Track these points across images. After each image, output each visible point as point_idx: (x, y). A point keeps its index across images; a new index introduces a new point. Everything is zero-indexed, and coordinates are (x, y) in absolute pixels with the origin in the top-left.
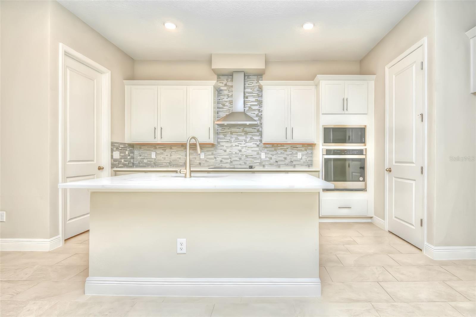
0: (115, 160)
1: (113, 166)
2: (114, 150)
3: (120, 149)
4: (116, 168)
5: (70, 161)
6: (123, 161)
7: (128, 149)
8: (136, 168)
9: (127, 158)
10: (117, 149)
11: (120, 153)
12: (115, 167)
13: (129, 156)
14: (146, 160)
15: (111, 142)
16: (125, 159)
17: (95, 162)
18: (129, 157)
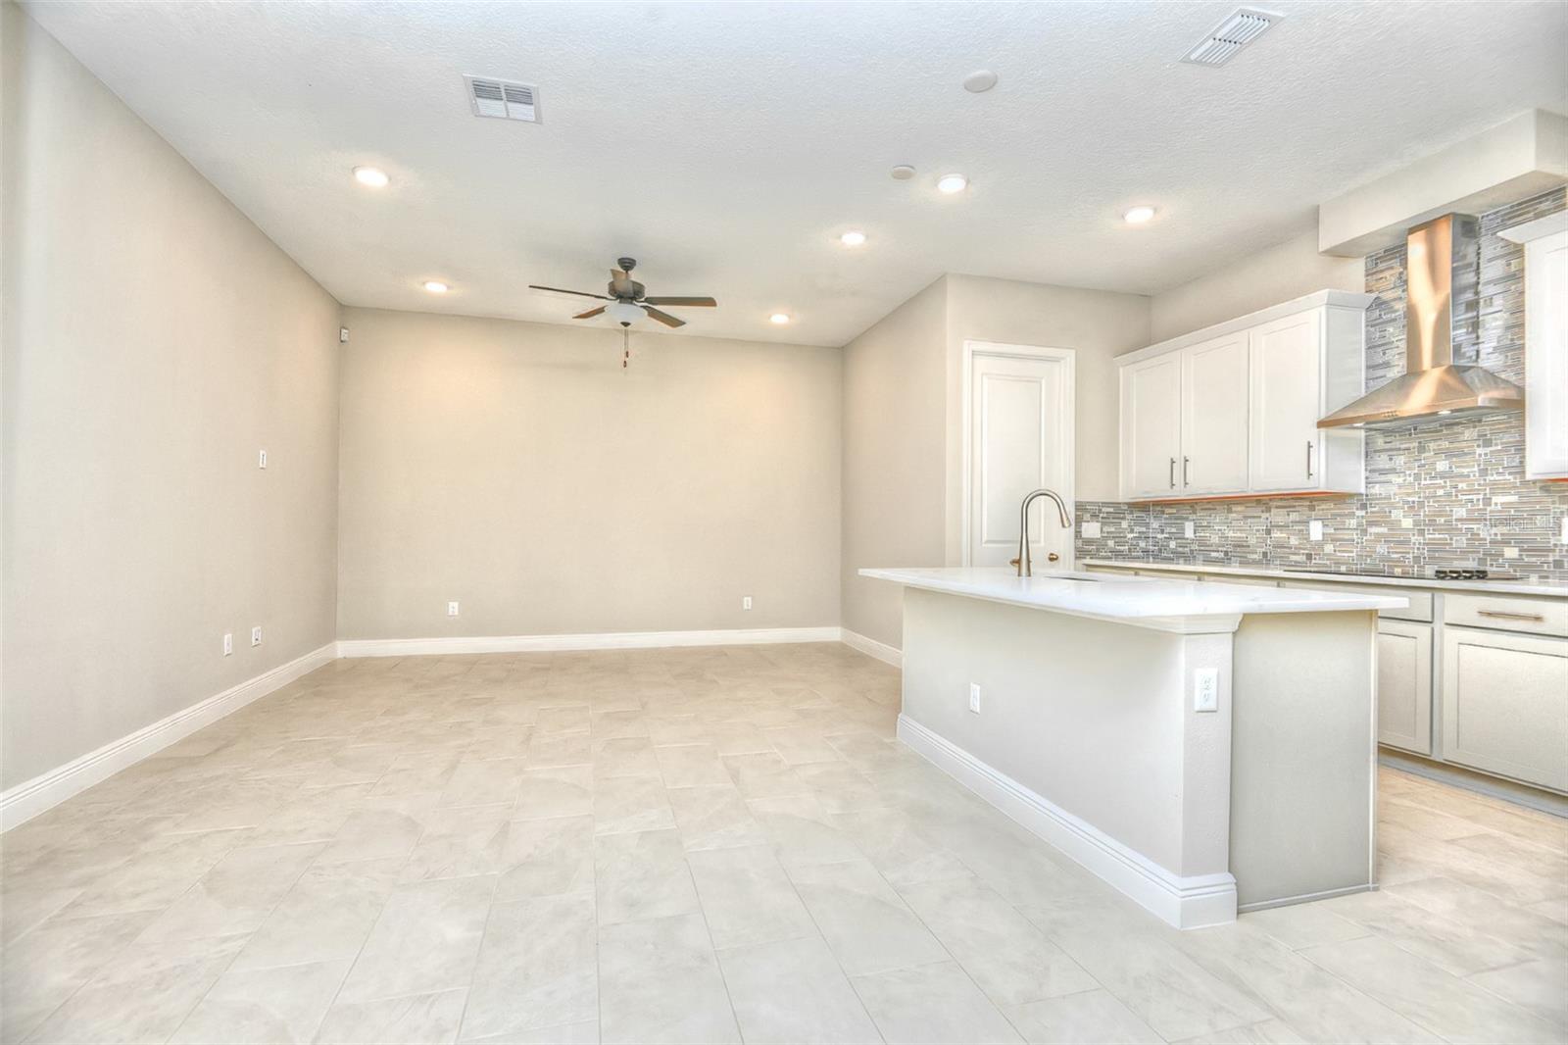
0: (1089, 542)
1: (1080, 554)
2: (1085, 519)
3: (1102, 518)
4: (1091, 558)
5: (988, 542)
6: (1111, 543)
7: (1129, 517)
8: (1154, 563)
9: (1125, 537)
10: (1094, 516)
11: (1103, 524)
12: (1088, 557)
13: (1132, 531)
14: (1174, 543)
15: (1076, 502)
16: (1117, 540)
17: (1042, 544)
18: (1130, 536)
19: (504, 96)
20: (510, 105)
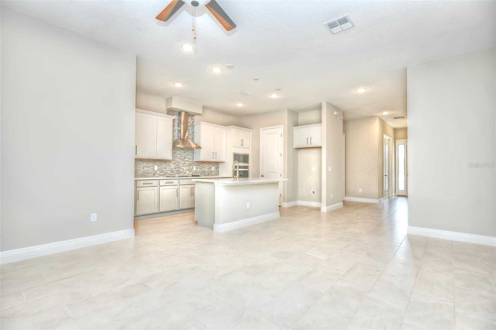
19: (338, 24)
20: (341, 25)
